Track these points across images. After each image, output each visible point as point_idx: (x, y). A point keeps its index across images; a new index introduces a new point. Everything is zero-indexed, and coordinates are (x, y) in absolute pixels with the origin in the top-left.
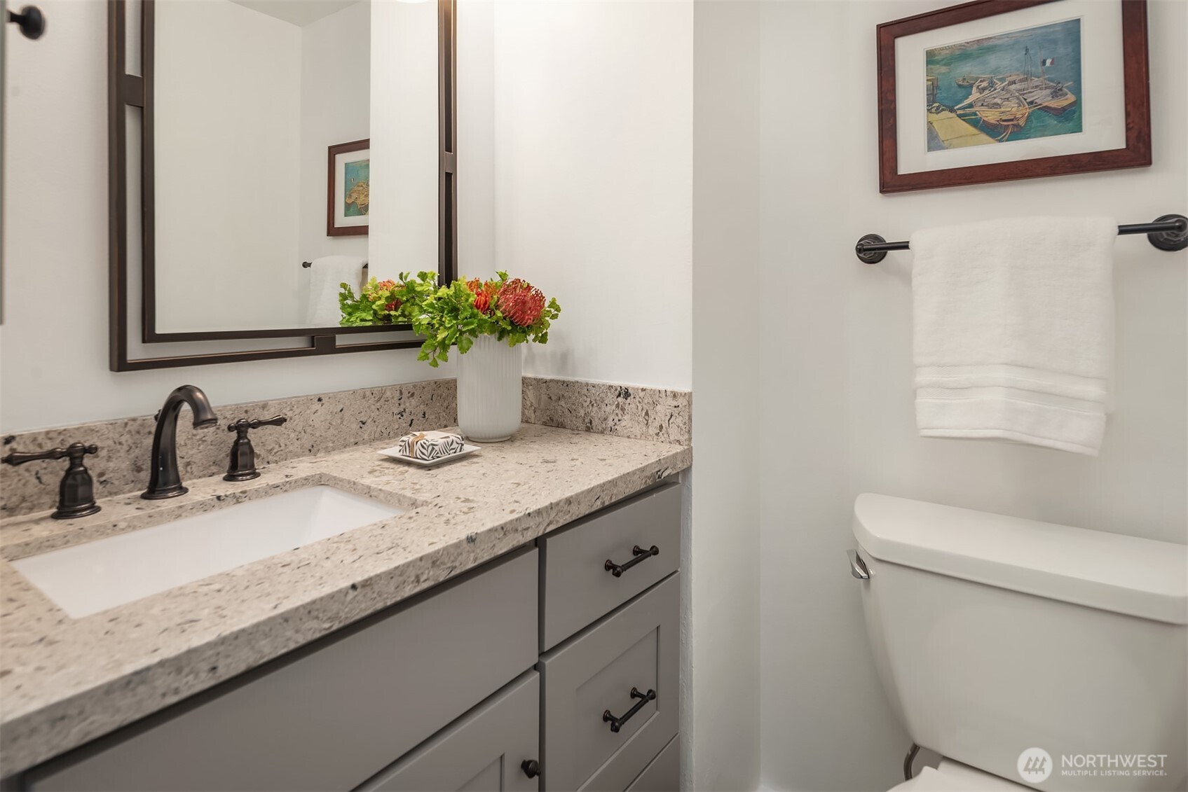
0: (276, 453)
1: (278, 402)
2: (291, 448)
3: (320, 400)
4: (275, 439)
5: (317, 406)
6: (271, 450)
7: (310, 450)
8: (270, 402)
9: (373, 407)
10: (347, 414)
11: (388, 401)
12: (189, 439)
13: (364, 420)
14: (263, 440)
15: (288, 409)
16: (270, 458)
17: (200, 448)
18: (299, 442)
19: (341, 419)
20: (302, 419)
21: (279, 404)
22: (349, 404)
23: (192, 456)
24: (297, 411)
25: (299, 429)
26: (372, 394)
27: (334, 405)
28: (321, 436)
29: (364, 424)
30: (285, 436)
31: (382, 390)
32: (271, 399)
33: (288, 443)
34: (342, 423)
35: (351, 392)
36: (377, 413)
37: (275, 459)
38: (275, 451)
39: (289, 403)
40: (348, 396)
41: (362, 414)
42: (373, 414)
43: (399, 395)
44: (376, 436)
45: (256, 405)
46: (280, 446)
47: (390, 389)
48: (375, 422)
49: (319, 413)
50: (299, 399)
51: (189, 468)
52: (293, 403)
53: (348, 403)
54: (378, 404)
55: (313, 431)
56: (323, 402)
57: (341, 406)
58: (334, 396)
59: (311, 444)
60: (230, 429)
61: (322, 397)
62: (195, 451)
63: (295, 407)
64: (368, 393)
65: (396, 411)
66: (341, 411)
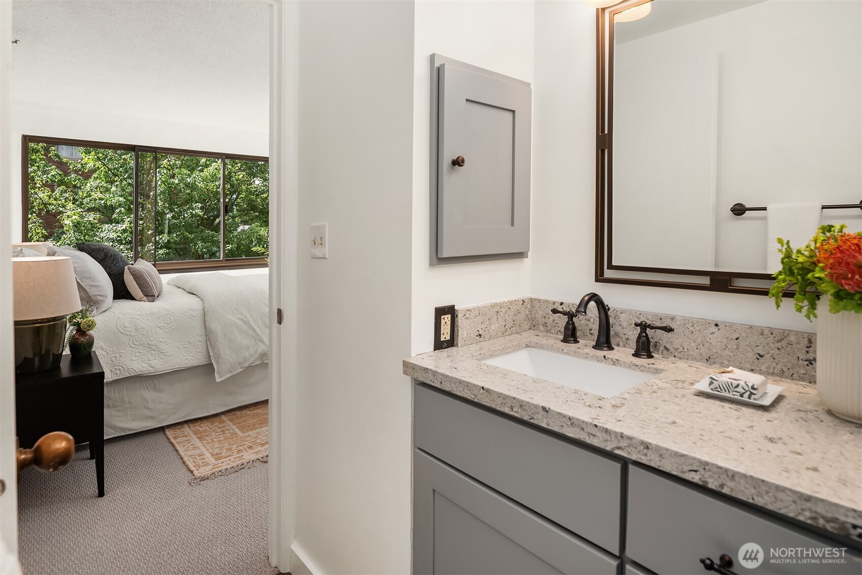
0: (680, 352)
1: (683, 318)
2: (691, 353)
3: (716, 325)
4: (680, 342)
5: (714, 329)
6: (677, 349)
7: (707, 360)
8: (677, 317)
9: (772, 345)
10: (743, 344)
11: (792, 345)
12: (629, 325)
13: (762, 353)
14: (672, 340)
15: (690, 325)
16: (676, 354)
17: (634, 332)
18: (698, 351)
19: (737, 345)
20: (701, 335)
21: (684, 320)
22: (745, 336)
23: (630, 335)
24: (697, 329)
25: (699, 341)
26: (772, 333)
27: (729, 332)
28: (717, 353)
29: (761, 356)
30: (688, 343)
31: (784, 333)
32: (678, 314)
33: (689, 349)
34: (737, 349)
35: (749, 327)
36: (777, 352)
37: (680, 356)
38: (680, 350)
39: (691, 321)
40: (744, 329)
41: (760, 348)
42: (772, 352)
43: (806, 343)
44: (775, 372)
45: (667, 317)
46: (684, 349)
47: (795, 335)
48: (774, 359)
49: (715, 335)
50: (699, 320)
51: (628, 341)
52: (694, 322)
53: (743, 334)
54: (779, 344)
55: (710, 346)
56: (720, 327)
57: (737, 336)
58: (731, 326)
59: (708, 355)
60: (636, 325)
61: (719, 324)
62: (631, 333)
63: (696, 325)
64: (766, 332)
65: (803, 356)
66: (737, 339)
